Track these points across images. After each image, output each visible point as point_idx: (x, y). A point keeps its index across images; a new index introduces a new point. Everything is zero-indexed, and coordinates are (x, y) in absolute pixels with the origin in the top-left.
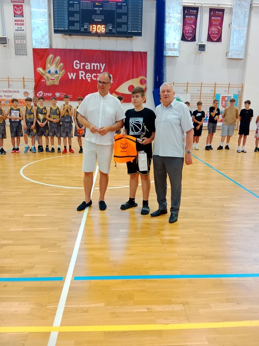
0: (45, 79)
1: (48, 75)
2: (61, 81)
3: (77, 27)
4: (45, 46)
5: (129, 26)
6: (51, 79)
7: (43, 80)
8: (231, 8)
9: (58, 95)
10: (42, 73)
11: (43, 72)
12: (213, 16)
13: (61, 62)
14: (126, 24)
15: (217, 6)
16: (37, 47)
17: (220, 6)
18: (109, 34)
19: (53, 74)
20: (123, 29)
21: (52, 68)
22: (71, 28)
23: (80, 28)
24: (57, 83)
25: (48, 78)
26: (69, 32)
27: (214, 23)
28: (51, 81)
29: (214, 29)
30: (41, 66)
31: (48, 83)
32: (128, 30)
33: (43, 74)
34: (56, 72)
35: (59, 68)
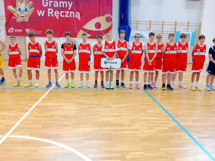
1: (18, 12)
2: (30, 18)
6: (21, 17)
7: (13, 18)
9: (28, 31)
10: (12, 11)
11: (14, 10)
13: (30, 0)
19: (23, 11)
21: (22, 6)
24: (26, 20)
25: (18, 16)
30: (11, 4)
31: (19, 20)
33: (14, 12)
34: (26, 10)
35: (28, 6)
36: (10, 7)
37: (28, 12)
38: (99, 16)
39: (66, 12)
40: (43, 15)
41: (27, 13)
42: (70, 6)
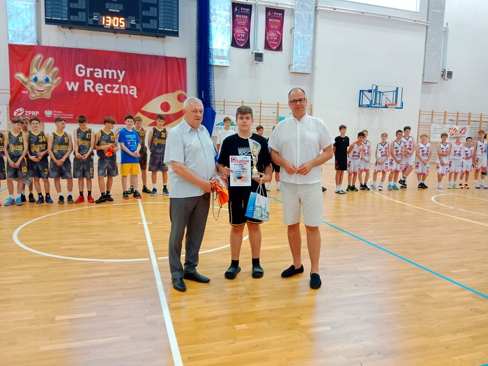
0: (27, 90)
1: (33, 84)
2: (54, 94)
3: (81, 17)
4: (30, 41)
5: (160, 22)
6: (38, 91)
7: (23, 92)
8: (293, 9)
9: (48, 113)
10: (23, 81)
11: (25, 79)
12: (270, 17)
13: (54, 66)
14: (156, 18)
15: (275, 5)
16: (15, 43)
17: (278, 6)
18: (130, 30)
19: (41, 82)
20: (152, 24)
22: (72, 18)
23: (87, 19)
24: (48, 96)
25: (32, 89)
26: (70, 24)
27: (272, 27)
28: (38, 94)
29: (272, 34)
30: (22, 71)
31: (33, 96)
32: (158, 27)
33: (26, 83)
34: (47, 80)
35: (51, 75)
36: (20, 76)
37: (51, 83)
38: (167, 92)
39: (114, 86)
40: (76, 89)
41: (48, 85)
42: (121, 77)
